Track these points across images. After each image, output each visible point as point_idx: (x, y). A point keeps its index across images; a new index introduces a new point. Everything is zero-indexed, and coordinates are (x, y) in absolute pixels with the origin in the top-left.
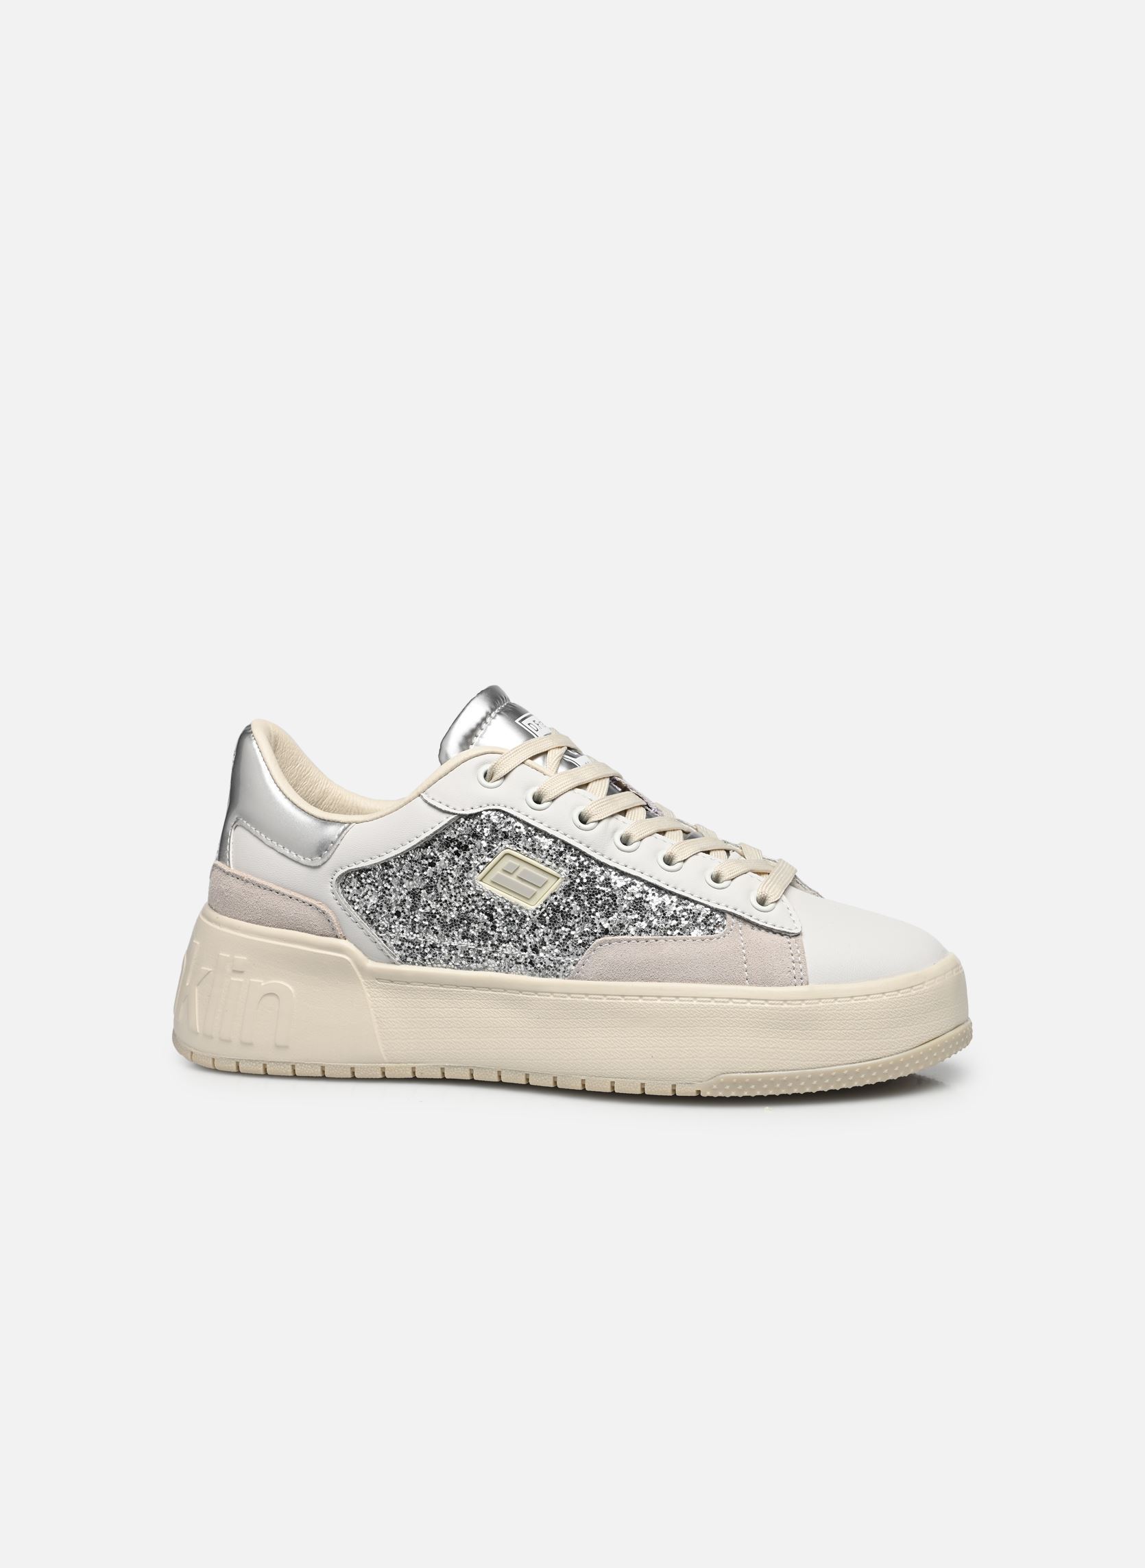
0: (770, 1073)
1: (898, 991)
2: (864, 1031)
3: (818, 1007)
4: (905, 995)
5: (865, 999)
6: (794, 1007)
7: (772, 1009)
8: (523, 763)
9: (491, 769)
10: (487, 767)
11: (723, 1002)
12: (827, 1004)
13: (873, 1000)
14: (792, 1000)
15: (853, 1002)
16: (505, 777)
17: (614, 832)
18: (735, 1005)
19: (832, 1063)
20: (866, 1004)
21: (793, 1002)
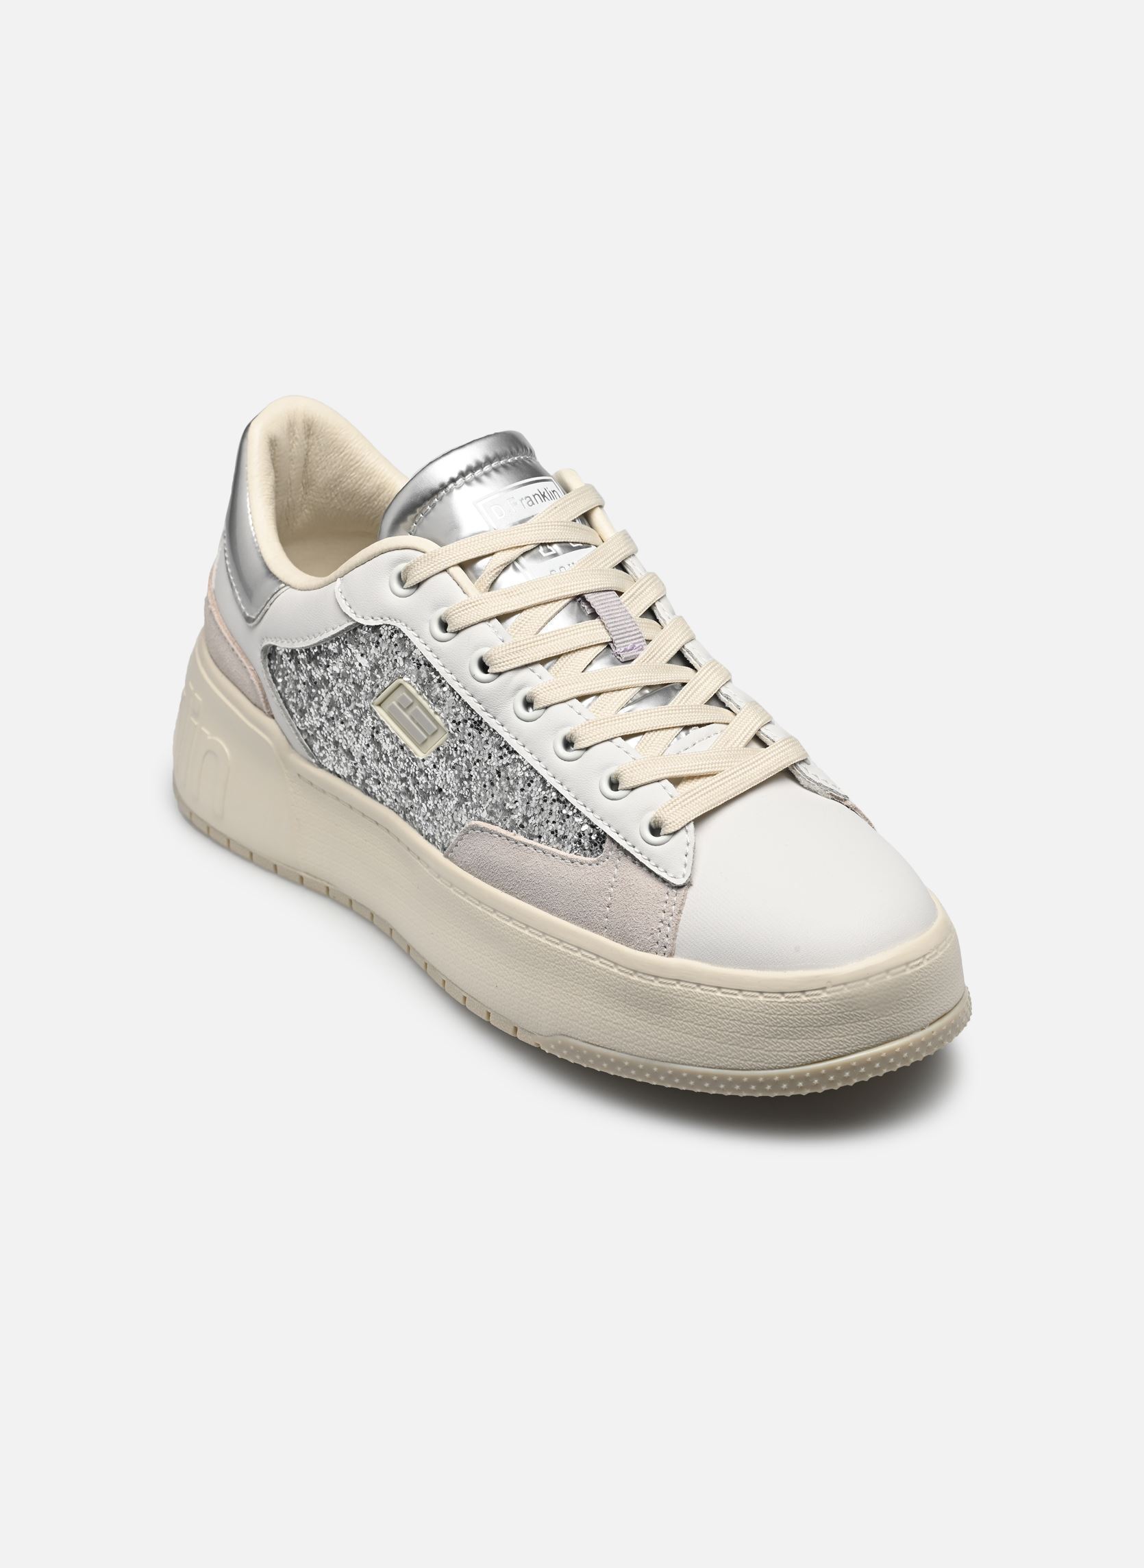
0: (610, 1051)
1: (783, 993)
2: (727, 1033)
3: (674, 990)
4: (789, 1000)
5: (736, 994)
6: (643, 981)
7: (620, 977)
8: (445, 570)
9: (405, 571)
10: (401, 567)
11: (571, 950)
12: (686, 989)
13: (745, 999)
14: (644, 974)
15: (719, 994)
16: (418, 585)
17: (519, 689)
18: (583, 958)
19: (686, 1062)
20: (735, 1001)
21: (644, 977)
